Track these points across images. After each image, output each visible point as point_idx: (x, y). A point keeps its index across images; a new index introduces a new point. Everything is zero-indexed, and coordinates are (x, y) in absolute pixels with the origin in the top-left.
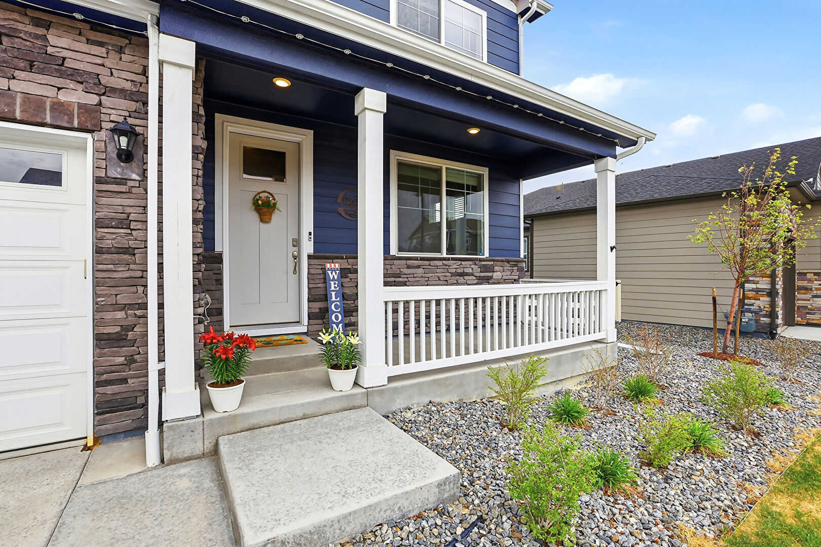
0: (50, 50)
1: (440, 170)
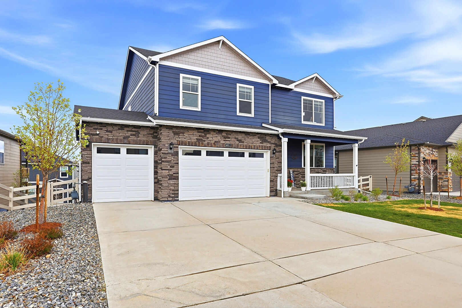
0: (266, 139)
1: (313, 146)
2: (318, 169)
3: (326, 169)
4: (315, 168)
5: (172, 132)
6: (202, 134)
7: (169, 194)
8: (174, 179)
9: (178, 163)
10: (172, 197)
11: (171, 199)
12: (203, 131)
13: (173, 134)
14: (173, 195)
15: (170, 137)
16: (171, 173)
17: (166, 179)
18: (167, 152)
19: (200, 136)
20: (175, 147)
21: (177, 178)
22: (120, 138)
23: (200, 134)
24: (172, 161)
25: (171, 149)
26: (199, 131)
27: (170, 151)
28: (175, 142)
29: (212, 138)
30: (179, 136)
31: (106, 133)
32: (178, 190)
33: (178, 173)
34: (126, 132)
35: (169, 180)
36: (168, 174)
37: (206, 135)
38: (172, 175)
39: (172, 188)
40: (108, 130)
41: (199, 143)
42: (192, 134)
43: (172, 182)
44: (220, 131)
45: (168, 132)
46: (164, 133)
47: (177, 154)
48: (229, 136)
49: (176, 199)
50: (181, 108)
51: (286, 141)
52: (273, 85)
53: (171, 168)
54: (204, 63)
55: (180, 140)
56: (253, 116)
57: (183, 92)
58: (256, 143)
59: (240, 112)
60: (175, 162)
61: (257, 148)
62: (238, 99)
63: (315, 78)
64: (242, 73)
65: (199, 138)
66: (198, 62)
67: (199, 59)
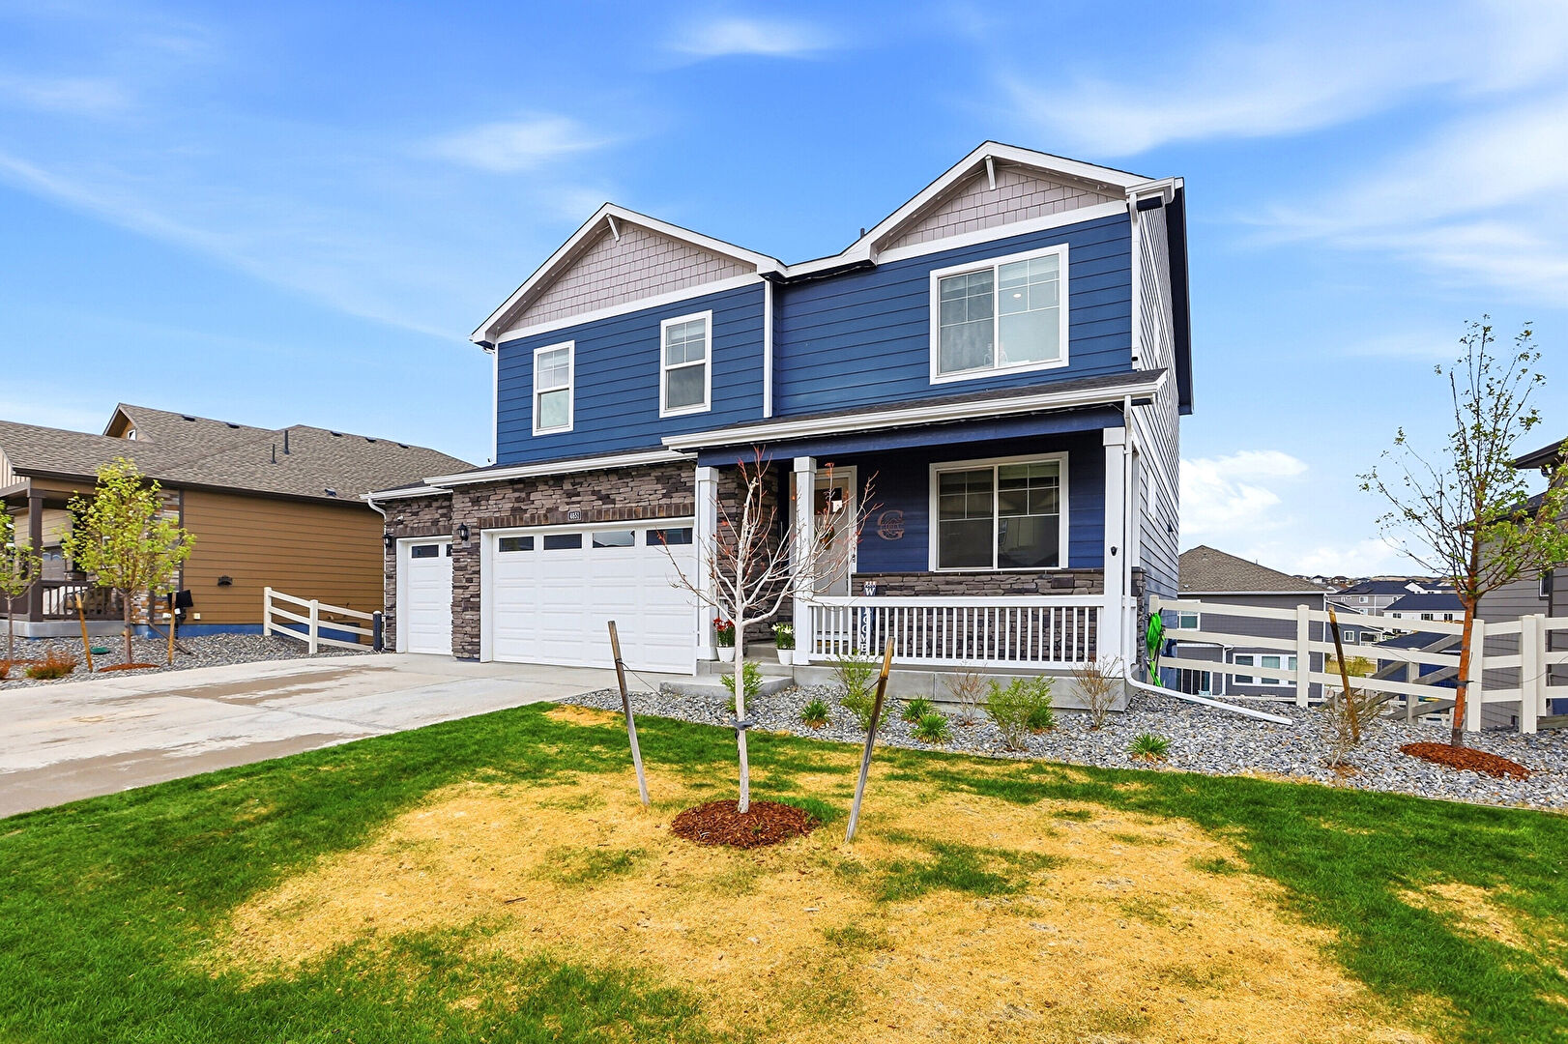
1: (991, 471)
2: (1022, 577)
3: (1072, 576)
4: (998, 573)
5: (468, 499)
6: (520, 494)
7: (463, 644)
8: (472, 609)
9: (478, 572)
10: (468, 651)
11: (466, 655)
12: (522, 486)
13: (470, 504)
14: (470, 647)
15: (464, 513)
16: (467, 594)
17: (459, 609)
18: (460, 547)
19: (518, 500)
20: (473, 534)
21: (477, 608)
22: (427, 524)
23: (517, 495)
24: (469, 567)
25: (465, 538)
26: (516, 486)
27: (465, 545)
28: (471, 521)
29: (541, 499)
30: (481, 508)
31: (411, 518)
32: (478, 636)
33: (479, 596)
35: (463, 611)
36: (463, 596)
37: (528, 495)
38: (467, 600)
39: (468, 629)
40: (413, 511)
41: (515, 518)
42: (501, 496)
43: (467, 617)
44: (557, 480)
45: (464, 500)
46: (460, 503)
47: (475, 550)
48: (579, 490)
49: (476, 656)
50: (535, 434)
51: (705, 478)
52: (774, 277)
53: (467, 584)
54: (581, 300)
55: (482, 515)
56: (706, 407)
57: (540, 394)
58: (651, 497)
59: (670, 405)
60: (473, 569)
61: (654, 513)
62: (664, 367)
63: (990, 165)
64: (676, 284)
65: (516, 505)
66: (568, 303)
67: (571, 293)
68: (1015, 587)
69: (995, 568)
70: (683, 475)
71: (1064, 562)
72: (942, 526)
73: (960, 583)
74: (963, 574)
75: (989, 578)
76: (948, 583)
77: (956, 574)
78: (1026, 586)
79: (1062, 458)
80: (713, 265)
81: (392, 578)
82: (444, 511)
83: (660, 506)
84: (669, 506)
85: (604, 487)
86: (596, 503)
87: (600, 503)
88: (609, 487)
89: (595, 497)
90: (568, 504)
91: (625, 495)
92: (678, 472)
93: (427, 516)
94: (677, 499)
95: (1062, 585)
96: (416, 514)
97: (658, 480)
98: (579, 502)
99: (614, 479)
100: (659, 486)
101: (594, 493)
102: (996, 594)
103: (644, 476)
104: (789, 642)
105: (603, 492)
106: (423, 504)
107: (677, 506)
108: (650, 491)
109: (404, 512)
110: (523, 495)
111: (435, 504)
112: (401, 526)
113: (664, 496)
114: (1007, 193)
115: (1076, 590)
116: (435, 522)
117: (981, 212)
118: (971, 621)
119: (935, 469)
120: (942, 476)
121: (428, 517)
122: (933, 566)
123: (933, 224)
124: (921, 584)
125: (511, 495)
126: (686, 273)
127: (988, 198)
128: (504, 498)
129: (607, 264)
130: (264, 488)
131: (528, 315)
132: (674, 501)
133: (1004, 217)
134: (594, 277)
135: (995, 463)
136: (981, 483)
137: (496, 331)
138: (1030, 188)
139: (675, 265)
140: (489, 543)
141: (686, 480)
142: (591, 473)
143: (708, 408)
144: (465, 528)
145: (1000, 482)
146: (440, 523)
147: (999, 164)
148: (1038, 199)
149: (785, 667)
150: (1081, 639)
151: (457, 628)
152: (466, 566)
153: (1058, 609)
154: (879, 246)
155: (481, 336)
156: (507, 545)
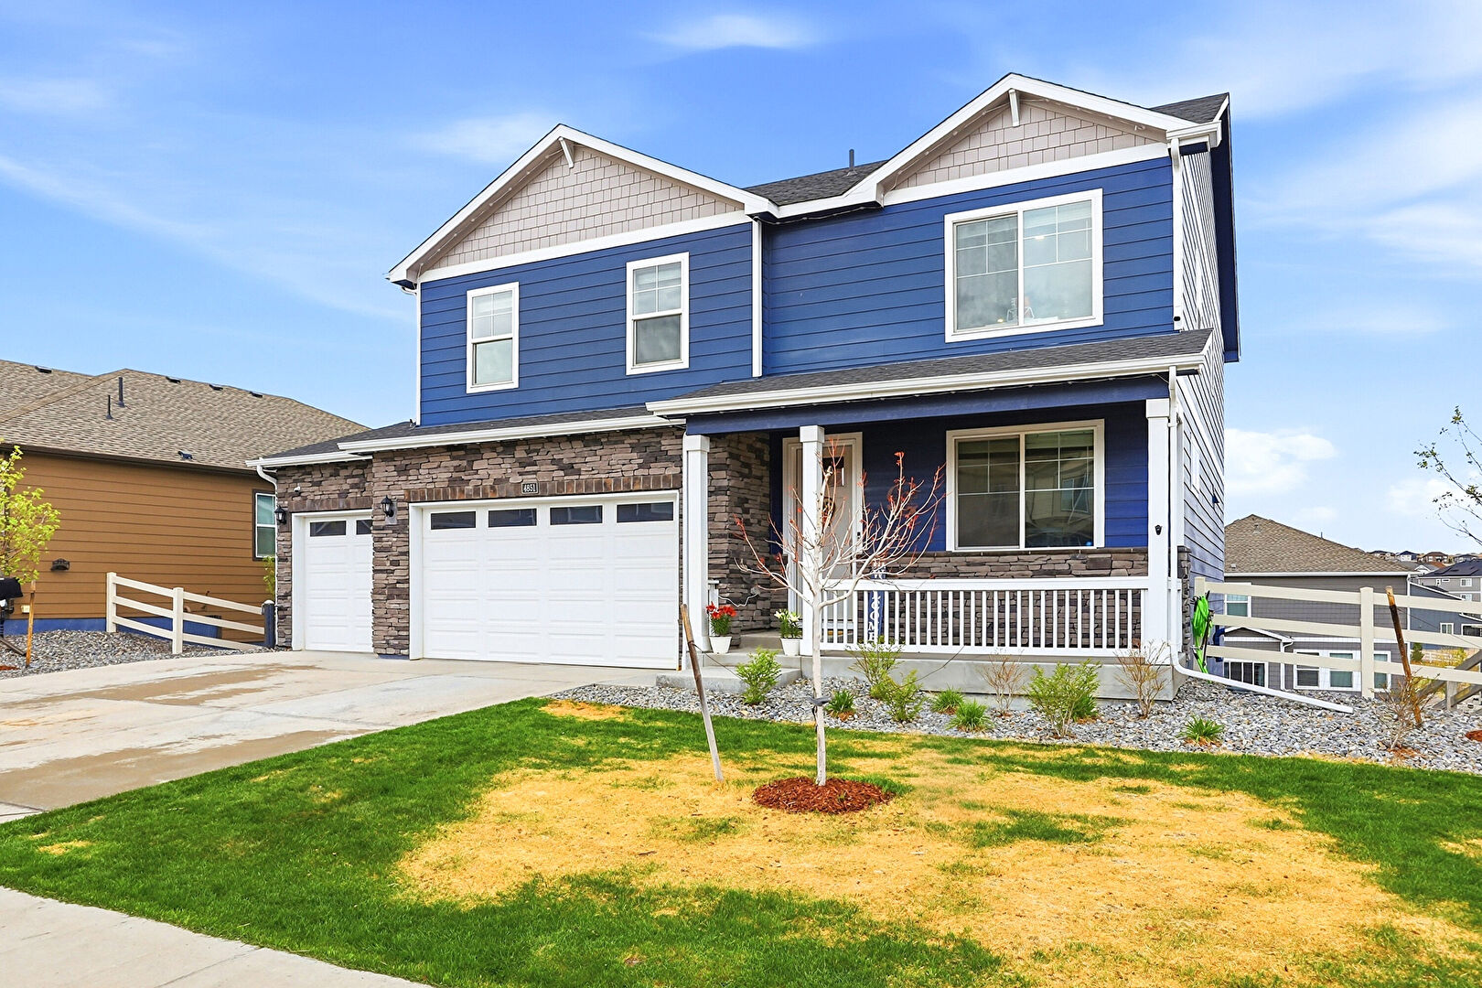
0: (664, 448)
1: (1017, 440)
2: (1053, 557)
3: (1110, 556)
4: (1026, 553)
5: (393, 468)
6: (460, 462)
7: (388, 638)
8: (399, 596)
9: (407, 553)
10: (394, 647)
11: (392, 651)
12: (462, 453)
13: (395, 473)
14: (396, 642)
15: (388, 483)
16: (392, 580)
17: (382, 597)
18: (382, 524)
19: (457, 469)
20: (400, 509)
21: (405, 595)
22: (332, 496)
23: (456, 463)
24: (394, 548)
25: (390, 514)
26: (455, 453)
27: (388, 521)
28: (396, 493)
29: (487, 469)
30: (410, 478)
31: (311, 489)
32: (407, 629)
33: (407, 581)
34: (342, 482)
35: (388, 599)
36: (386, 582)
37: (471, 463)
38: (393, 586)
39: (394, 621)
40: (315, 480)
41: (454, 490)
42: (436, 465)
43: (392, 606)
44: (509, 446)
45: (387, 468)
46: (380, 471)
47: (403, 527)
48: (535, 458)
49: (404, 652)
50: (469, 391)
51: (694, 448)
52: (765, 218)
53: (392, 568)
54: (526, 235)
55: (410, 487)
56: (684, 363)
57: (475, 344)
58: (624, 468)
59: (638, 361)
60: (399, 550)
61: (628, 486)
62: (630, 317)
63: (1013, 99)
64: (646, 221)
65: (455, 475)
66: (510, 238)
67: (514, 227)
68: (1044, 567)
69: (1022, 547)
70: (663, 442)
71: (1099, 540)
72: (961, 502)
73: (983, 564)
74: (986, 554)
75: (1015, 558)
76: (968, 564)
77: (978, 554)
78: (1058, 567)
79: (1098, 427)
80: (689, 201)
81: (286, 560)
82: (356, 480)
83: (636, 478)
84: (646, 477)
85: (566, 455)
86: (555, 474)
87: (562, 473)
88: (573, 455)
89: (555, 467)
90: (521, 474)
91: (594, 464)
92: (659, 439)
93: (332, 486)
94: (656, 470)
95: (1099, 566)
96: (319, 484)
97: (633, 448)
98: (535, 472)
99: (578, 446)
100: (635, 455)
101: (553, 461)
102: (1023, 576)
103: (616, 443)
104: (795, 631)
105: (565, 461)
106: (327, 473)
107: (657, 478)
108: (624, 461)
109: (303, 481)
110: (464, 463)
111: (343, 473)
112: (299, 499)
113: (640, 466)
114: (1032, 131)
115: (1113, 572)
116: (343, 494)
117: (1003, 151)
118: (990, 607)
119: (952, 437)
120: (961, 445)
121: (333, 488)
122: (951, 545)
123: (947, 162)
124: (937, 565)
125: (447, 462)
126: (657, 209)
127: (1011, 135)
128: (439, 466)
129: (558, 195)
130: (106, 450)
131: (459, 250)
132: (652, 472)
133: (1028, 158)
134: (542, 209)
135: (1021, 431)
136: (1006, 452)
137: (417, 269)
138: (1058, 125)
139: (643, 200)
140: (419, 519)
141: (668, 448)
142: (550, 439)
143: (686, 365)
144: (388, 501)
145: (1028, 453)
146: (350, 495)
147: (1023, 97)
148: (1068, 138)
149: (791, 659)
150: (1123, 626)
151: (378, 621)
152: (391, 546)
153: (1098, 592)
154: (887, 186)
155: (401, 274)
156: (440, 522)
